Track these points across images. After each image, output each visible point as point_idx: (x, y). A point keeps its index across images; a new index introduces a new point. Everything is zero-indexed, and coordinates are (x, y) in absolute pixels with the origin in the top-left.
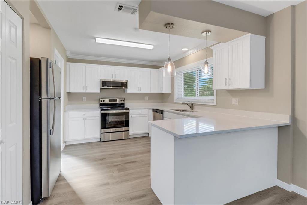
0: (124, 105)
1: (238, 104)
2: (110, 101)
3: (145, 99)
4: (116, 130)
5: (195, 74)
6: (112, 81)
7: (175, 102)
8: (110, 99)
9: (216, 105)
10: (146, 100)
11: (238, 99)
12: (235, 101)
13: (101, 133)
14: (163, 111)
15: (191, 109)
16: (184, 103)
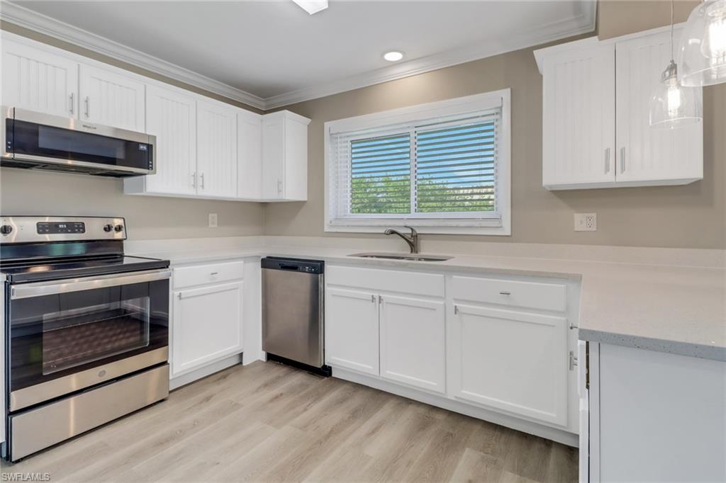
0: (122, 248)
1: (595, 229)
2: (42, 228)
3: (208, 224)
4: (102, 374)
5: (409, 141)
6: (72, 127)
7: (327, 229)
8: (47, 220)
9: (511, 236)
10: (211, 226)
11: (594, 215)
12: (582, 221)
13: (10, 414)
14: (322, 263)
15: (412, 252)
16: (393, 232)
